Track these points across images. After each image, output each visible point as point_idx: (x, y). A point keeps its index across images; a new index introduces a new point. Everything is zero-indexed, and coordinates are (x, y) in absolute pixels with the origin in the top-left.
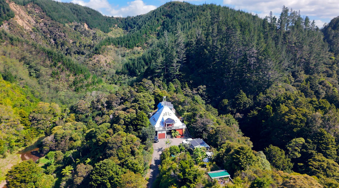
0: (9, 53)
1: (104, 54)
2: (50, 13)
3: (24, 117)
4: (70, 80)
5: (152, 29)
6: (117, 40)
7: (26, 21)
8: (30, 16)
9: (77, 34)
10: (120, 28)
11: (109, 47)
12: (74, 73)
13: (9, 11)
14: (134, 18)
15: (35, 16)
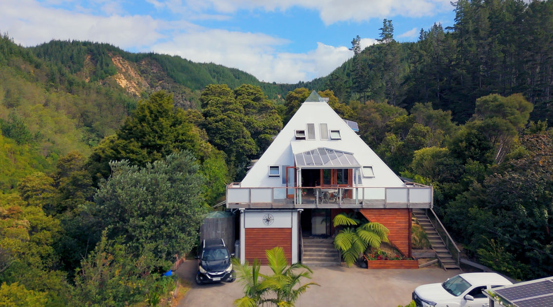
7: (135, 83)
8: (143, 77)
13: (108, 65)
15: (150, 76)
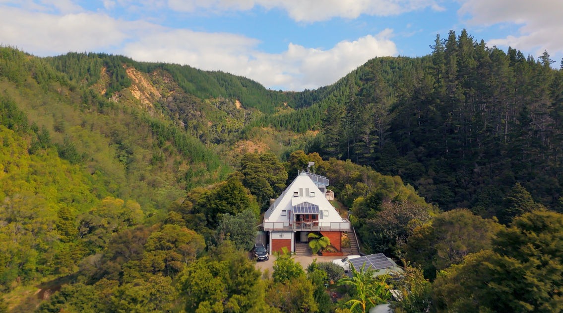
0: (91, 123)
1: (255, 139)
2: (184, 82)
3: (67, 219)
4: (180, 171)
5: (341, 101)
6: (279, 120)
7: (148, 93)
8: (155, 87)
9: (220, 113)
10: (291, 107)
11: (265, 129)
12: (190, 160)
13: (123, 78)
14: (316, 91)
15: (162, 87)
